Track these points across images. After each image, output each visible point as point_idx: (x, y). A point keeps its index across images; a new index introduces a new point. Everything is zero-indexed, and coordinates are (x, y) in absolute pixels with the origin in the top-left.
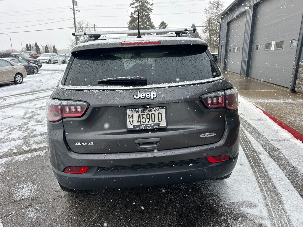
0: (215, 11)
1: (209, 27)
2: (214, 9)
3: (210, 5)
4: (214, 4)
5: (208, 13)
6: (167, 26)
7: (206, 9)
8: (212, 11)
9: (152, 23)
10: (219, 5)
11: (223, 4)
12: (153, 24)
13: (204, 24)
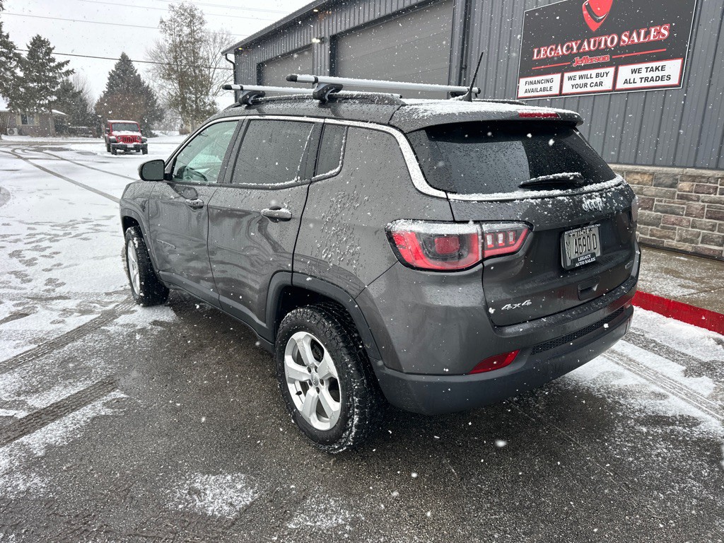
0: (186, 30)
1: (176, 68)
2: (184, 24)
3: (172, 14)
4: (183, 15)
5: (169, 31)
6: (53, 51)
7: (162, 22)
8: (178, 29)
9: (7, 36)
10: (193, 16)
11: (205, 18)
12: (10, 40)
13: (149, 58)
